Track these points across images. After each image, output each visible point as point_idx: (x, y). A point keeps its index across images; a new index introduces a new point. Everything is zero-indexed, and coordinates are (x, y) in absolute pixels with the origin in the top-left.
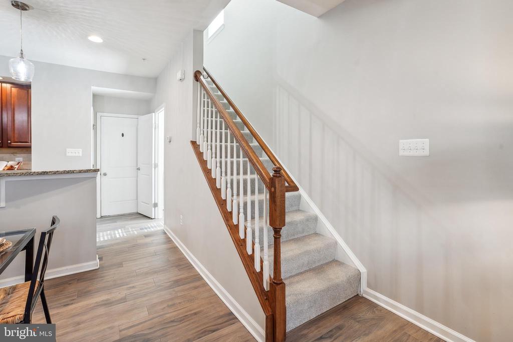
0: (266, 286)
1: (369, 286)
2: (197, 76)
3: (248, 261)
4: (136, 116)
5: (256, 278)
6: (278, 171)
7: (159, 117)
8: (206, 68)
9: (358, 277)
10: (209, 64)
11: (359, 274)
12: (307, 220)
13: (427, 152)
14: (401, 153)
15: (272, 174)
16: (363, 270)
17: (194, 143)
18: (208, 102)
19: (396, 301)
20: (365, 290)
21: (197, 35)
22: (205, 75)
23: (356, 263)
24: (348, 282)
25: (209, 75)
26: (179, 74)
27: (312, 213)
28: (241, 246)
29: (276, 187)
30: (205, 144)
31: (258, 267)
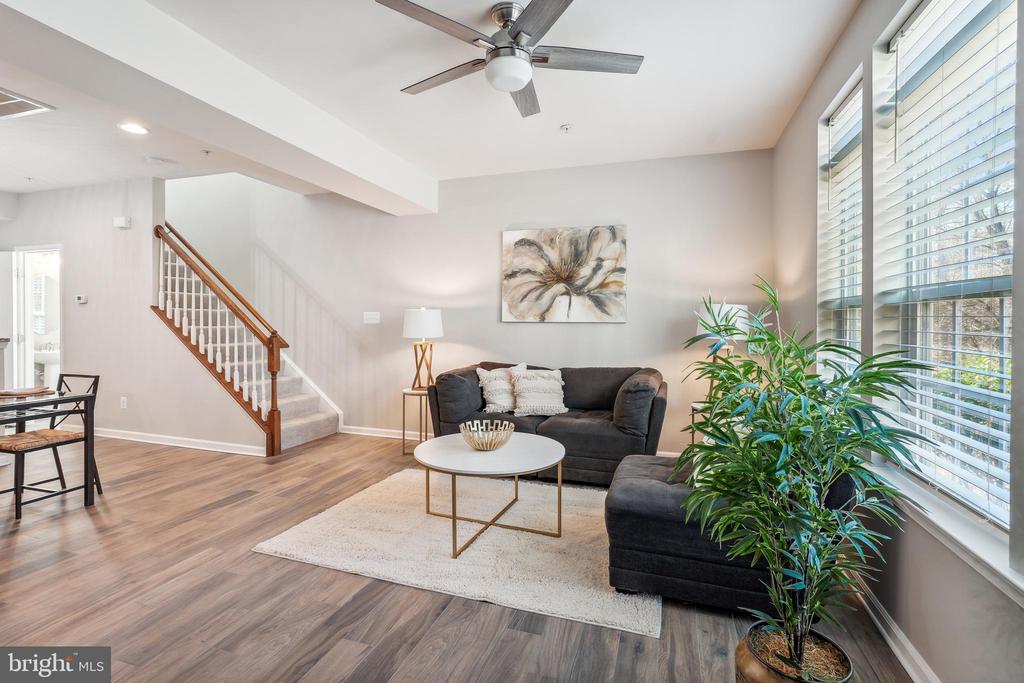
0: (264, 418)
1: (345, 424)
2: (158, 232)
3: (247, 406)
5: (257, 415)
6: (273, 334)
7: (27, 259)
9: (336, 419)
11: (337, 415)
12: (294, 381)
13: (377, 322)
14: (366, 322)
15: (268, 335)
16: (340, 413)
17: (155, 308)
18: (181, 268)
20: (342, 428)
21: (158, 184)
22: (167, 230)
23: (334, 408)
24: (328, 419)
25: (172, 230)
26: (120, 221)
27: (297, 376)
28: (238, 396)
29: (274, 344)
30: (177, 310)
31: (255, 409)
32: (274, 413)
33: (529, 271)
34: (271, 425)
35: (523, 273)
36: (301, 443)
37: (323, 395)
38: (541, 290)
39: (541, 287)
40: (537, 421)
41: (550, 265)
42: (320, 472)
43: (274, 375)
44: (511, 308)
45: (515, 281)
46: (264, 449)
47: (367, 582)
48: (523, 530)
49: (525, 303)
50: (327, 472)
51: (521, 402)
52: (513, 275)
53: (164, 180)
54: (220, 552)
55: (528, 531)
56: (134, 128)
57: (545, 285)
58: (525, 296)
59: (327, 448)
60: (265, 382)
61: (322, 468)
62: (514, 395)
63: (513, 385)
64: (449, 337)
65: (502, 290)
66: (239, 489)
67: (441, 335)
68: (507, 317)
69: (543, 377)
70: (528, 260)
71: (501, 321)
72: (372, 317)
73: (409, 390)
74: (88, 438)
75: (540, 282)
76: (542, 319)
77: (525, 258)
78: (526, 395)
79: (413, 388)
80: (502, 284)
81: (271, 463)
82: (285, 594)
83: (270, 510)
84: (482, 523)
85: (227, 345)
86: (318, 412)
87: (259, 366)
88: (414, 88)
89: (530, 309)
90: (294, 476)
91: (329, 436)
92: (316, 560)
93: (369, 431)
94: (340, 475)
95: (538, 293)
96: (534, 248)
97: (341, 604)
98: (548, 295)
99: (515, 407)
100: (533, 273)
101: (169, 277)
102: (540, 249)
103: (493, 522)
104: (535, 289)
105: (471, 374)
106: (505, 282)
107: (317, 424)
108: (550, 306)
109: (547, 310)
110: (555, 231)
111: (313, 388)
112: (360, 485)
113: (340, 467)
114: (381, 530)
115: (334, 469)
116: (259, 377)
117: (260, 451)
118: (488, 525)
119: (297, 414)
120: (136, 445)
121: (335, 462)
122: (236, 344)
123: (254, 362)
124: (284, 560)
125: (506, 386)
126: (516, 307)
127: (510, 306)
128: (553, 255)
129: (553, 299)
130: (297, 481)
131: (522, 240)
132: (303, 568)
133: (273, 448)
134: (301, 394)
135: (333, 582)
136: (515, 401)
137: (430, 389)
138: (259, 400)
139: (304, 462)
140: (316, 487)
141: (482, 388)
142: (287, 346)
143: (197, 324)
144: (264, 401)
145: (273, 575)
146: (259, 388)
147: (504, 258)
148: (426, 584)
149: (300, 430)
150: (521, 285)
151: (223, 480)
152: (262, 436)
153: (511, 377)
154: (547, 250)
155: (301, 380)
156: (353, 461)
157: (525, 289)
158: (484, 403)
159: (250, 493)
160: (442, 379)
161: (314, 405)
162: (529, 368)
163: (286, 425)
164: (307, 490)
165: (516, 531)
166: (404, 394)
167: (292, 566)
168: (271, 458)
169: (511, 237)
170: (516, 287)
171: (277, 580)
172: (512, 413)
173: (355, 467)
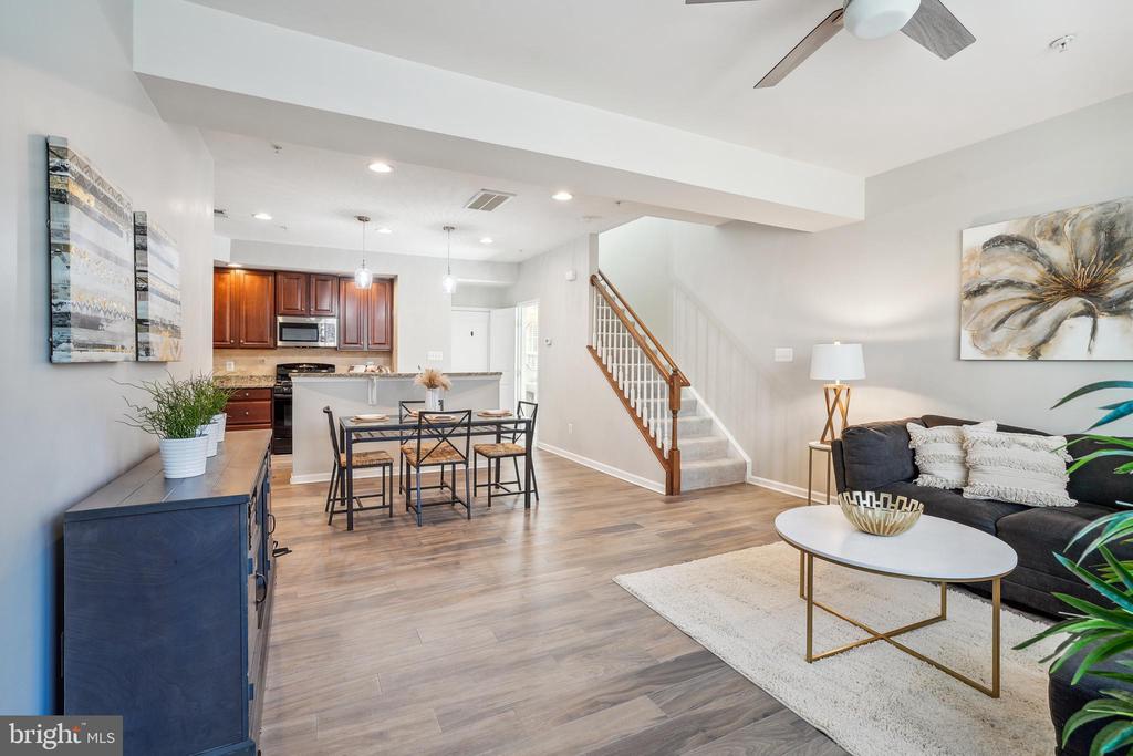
0: (666, 456)
1: (753, 474)
2: (593, 281)
3: (652, 442)
4: (487, 310)
5: (659, 452)
6: (676, 371)
7: (529, 313)
8: (602, 271)
9: (744, 467)
10: (605, 265)
11: (745, 463)
12: (702, 422)
13: (791, 359)
14: (777, 360)
15: (671, 373)
16: (748, 460)
17: (590, 348)
18: (608, 311)
19: (771, 479)
20: (750, 477)
21: (594, 238)
22: (600, 278)
23: (742, 454)
24: (734, 467)
25: (603, 278)
26: (569, 275)
27: (707, 417)
28: (645, 431)
29: (676, 382)
30: (604, 349)
31: (660, 447)
32: (674, 451)
33: (1009, 283)
34: (671, 463)
35: (998, 287)
36: (703, 487)
37: (732, 439)
38: (1033, 310)
39: (1033, 305)
40: (1000, 510)
41: (1051, 269)
42: (708, 520)
43: (675, 413)
44: (977, 338)
45: (981, 301)
46: (664, 486)
47: (696, 649)
48: (931, 663)
49: (1002, 332)
50: (717, 522)
51: (974, 478)
52: (981, 290)
53: (597, 235)
54: (588, 572)
55: (939, 667)
56: (563, 196)
57: (1041, 302)
58: (1002, 322)
59: (727, 496)
60: (668, 420)
61: (711, 517)
62: (967, 468)
63: (966, 452)
64: (873, 379)
65: (961, 314)
66: (628, 520)
67: (863, 377)
68: (968, 351)
69: (1024, 445)
70: (1008, 266)
71: (959, 358)
72: (784, 354)
73: (816, 443)
74: (528, 453)
75: (1030, 298)
76: (1035, 354)
77: (1001, 265)
78: (988, 469)
79: (822, 441)
80: (960, 305)
81: (668, 502)
82: (620, 629)
83: (647, 546)
84: (869, 631)
85: (639, 382)
86: (726, 457)
87: (662, 404)
88: (768, 80)
89: (1010, 341)
90: (681, 519)
91: (734, 484)
92: (658, 608)
93: (777, 486)
94: (726, 528)
95: (1026, 315)
96: (1018, 248)
97: (662, 661)
98: (1046, 318)
99: (966, 484)
100: (1020, 285)
101: (600, 320)
102: (1032, 246)
103: (888, 637)
104: (1023, 309)
105: (900, 430)
106: (966, 303)
107: (721, 469)
108: (1051, 334)
109: (1045, 342)
110: (1064, 215)
111: (723, 430)
112: (739, 544)
113: (731, 519)
114: (737, 599)
115: (724, 520)
116: (662, 416)
117: (660, 487)
118: (877, 637)
119: (703, 456)
120: (574, 465)
121: (728, 513)
122: (645, 382)
123: (659, 400)
124: (633, 597)
125: (956, 453)
126: (985, 338)
127: (974, 337)
128: (1060, 255)
129: (1058, 323)
130: (682, 524)
131: (997, 238)
132: (647, 611)
133: (673, 487)
134: (710, 435)
135: (665, 636)
136: (967, 476)
137: (835, 444)
138: (663, 437)
139: (696, 507)
140: (696, 535)
141: (914, 450)
142: (688, 384)
143: (618, 362)
144: (666, 438)
145: (619, 608)
146: (663, 426)
147: (965, 268)
148: (757, 677)
149: (703, 473)
150: (994, 305)
151: (621, 509)
152: (662, 473)
153: (963, 440)
154: (1045, 246)
155: (711, 421)
156: (747, 516)
157: (1002, 311)
158: (917, 472)
159: (636, 526)
160: (849, 433)
161: (722, 449)
162: (1001, 428)
163: (686, 466)
164: (684, 536)
165: (918, 662)
166: (811, 448)
167: (638, 606)
168: (669, 497)
169: (976, 237)
170: (985, 309)
171: (619, 614)
172: (959, 491)
173: (747, 523)
